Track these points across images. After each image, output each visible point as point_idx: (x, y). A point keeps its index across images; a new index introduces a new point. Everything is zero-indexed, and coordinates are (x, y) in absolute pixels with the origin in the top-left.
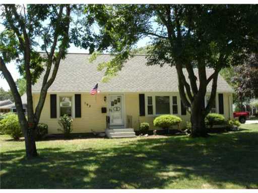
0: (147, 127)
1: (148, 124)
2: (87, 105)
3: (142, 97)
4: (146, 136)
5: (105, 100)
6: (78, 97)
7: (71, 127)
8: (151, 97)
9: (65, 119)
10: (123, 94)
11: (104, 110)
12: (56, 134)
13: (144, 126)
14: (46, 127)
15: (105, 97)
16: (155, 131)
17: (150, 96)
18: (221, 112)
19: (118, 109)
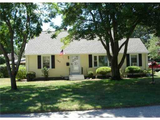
0: (92, 74)
1: (92, 72)
2: (58, 61)
3: (90, 56)
4: (91, 79)
5: (68, 58)
6: (53, 57)
7: (48, 74)
8: (96, 57)
9: (45, 69)
10: (79, 55)
11: (68, 64)
12: (40, 78)
13: (90, 73)
14: (34, 74)
15: (68, 57)
16: (97, 76)
17: (95, 55)
18: (140, 65)
19: (77, 63)
